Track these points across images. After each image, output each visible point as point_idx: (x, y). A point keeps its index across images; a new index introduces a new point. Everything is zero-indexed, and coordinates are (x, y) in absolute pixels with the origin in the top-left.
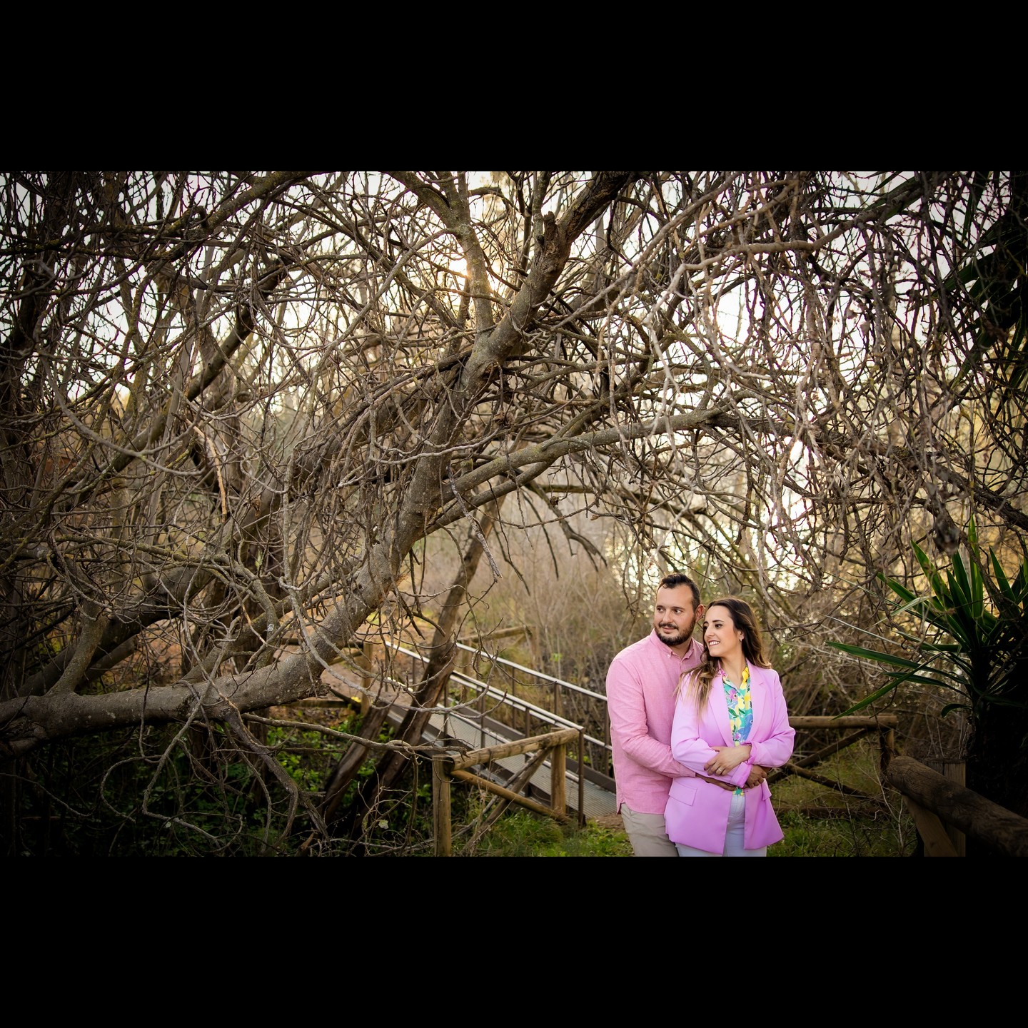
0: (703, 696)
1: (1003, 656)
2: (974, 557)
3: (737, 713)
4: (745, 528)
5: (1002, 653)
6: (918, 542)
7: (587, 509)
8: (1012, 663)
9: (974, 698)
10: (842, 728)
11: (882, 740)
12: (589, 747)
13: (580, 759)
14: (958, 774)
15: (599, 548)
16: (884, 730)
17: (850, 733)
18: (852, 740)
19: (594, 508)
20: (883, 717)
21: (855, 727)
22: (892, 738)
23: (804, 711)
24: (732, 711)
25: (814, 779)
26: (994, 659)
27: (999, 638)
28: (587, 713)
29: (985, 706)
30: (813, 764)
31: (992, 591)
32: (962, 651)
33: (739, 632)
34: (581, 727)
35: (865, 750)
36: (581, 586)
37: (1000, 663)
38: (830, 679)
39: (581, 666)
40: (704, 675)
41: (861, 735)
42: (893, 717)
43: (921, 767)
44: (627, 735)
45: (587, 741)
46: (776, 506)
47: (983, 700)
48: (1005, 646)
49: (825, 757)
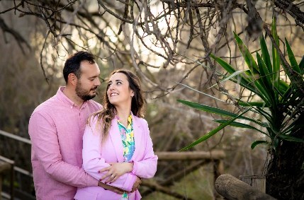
0: (105, 131)
1: (291, 110)
2: (275, 44)
3: (127, 143)
4: (124, 23)
5: (290, 107)
6: (239, 34)
7: (16, 8)
8: (297, 114)
9: (272, 136)
10: (189, 160)
11: (214, 167)
12: (19, 176)
13: (12, 184)
14: (261, 185)
15: (26, 38)
16: (217, 161)
17: (194, 164)
18: (195, 168)
19: (20, 8)
20: (215, 153)
21: (198, 159)
22: (221, 166)
23: (165, 149)
24: (124, 142)
25: (170, 194)
26: (286, 111)
27: (289, 97)
28: (17, 152)
29: (280, 142)
30: (169, 184)
31: (286, 66)
32: (266, 106)
33: (132, 91)
34: (12, 162)
35: (203, 173)
36: (13, 65)
37: (290, 114)
38: (182, 128)
39: (13, 121)
40: (107, 116)
41: (202, 164)
42: (222, 153)
43: (237, 181)
44: (50, 162)
45: (17, 172)
46: (143, 6)
47: (278, 138)
48: (293, 103)
49: (178, 179)
